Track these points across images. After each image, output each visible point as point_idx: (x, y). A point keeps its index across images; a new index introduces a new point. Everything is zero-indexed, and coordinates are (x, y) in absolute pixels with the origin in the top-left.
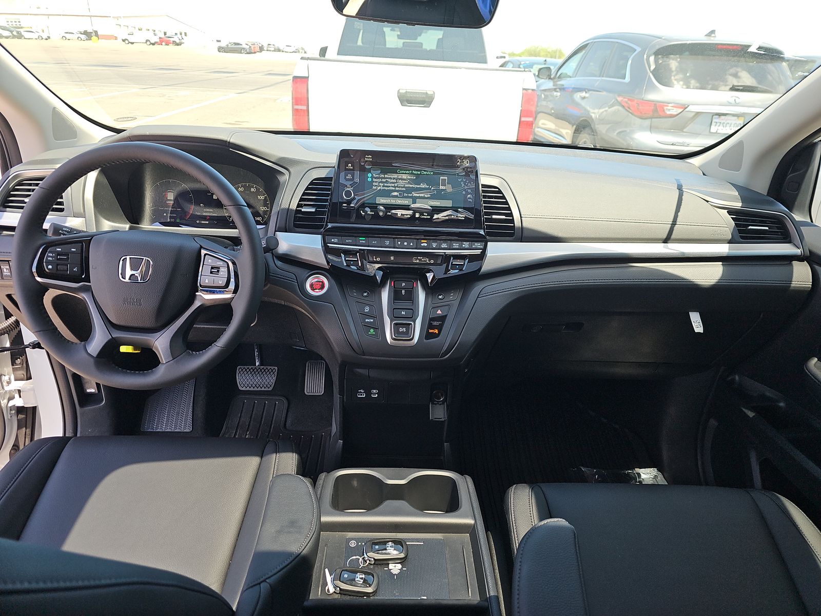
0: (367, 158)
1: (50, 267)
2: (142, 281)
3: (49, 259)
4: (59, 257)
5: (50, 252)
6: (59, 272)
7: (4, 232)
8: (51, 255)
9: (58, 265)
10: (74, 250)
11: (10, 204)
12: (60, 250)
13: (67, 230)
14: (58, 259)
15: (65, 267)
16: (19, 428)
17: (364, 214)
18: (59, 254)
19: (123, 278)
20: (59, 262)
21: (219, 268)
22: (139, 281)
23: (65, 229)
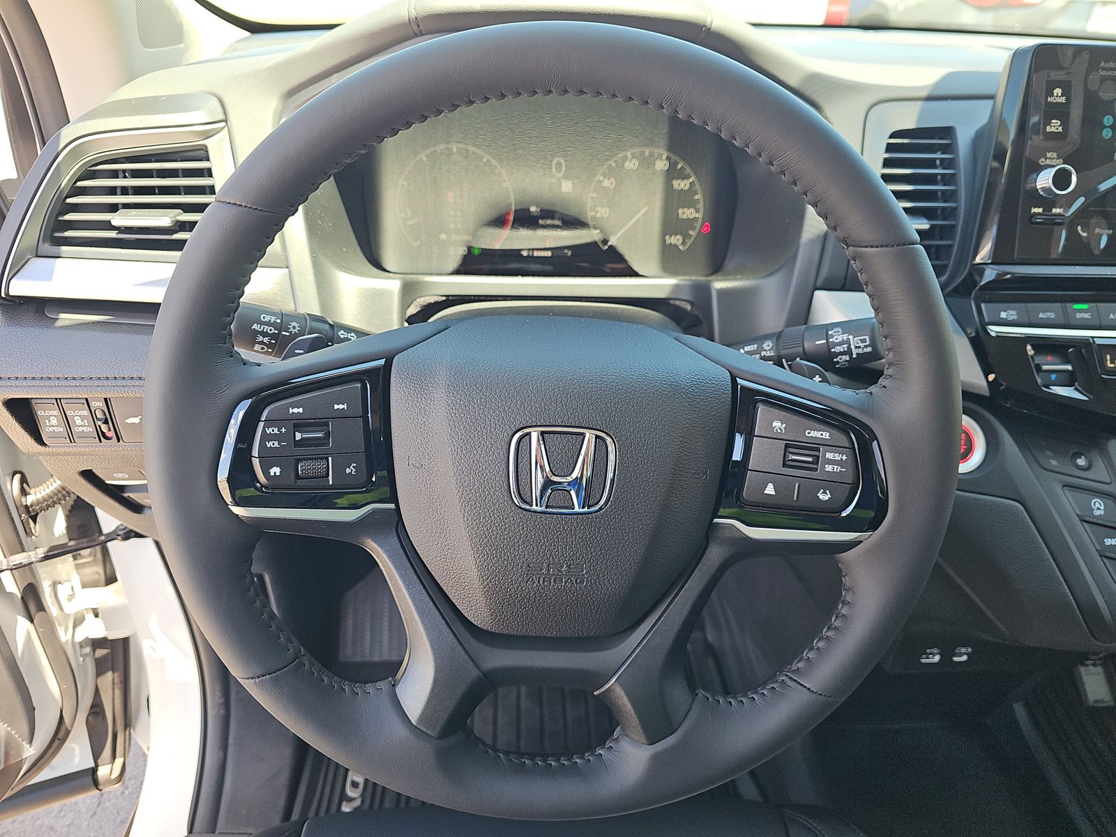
0: (1104, 69)
1: (275, 471)
2: (586, 509)
3: (269, 444)
4: (298, 436)
5: (269, 423)
6: (301, 483)
7: (63, 316)
8: (276, 431)
9: (297, 461)
10: (341, 407)
11: (69, 234)
12: (301, 410)
13: (273, 319)
14: (298, 444)
15: (320, 465)
16: (100, 672)
17: (1085, 234)
18: (299, 423)
19: (524, 501)
20: (301, 451)
21: (818, 450)
22: (577, 509)
23: (267, 318)
